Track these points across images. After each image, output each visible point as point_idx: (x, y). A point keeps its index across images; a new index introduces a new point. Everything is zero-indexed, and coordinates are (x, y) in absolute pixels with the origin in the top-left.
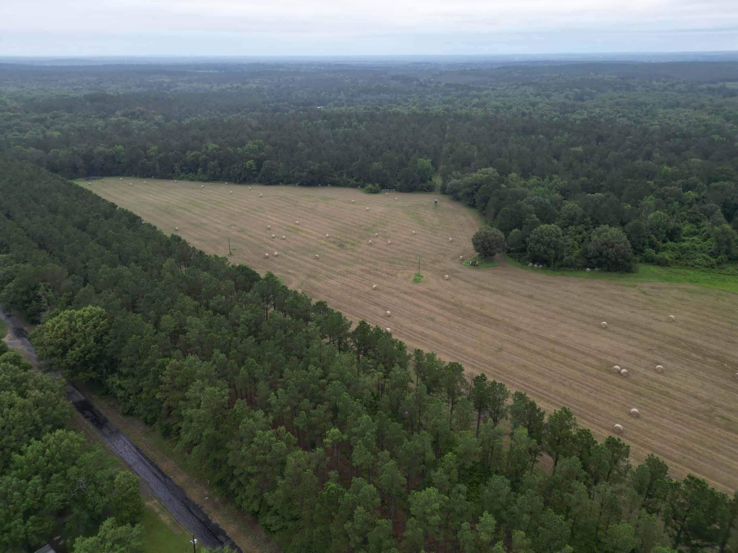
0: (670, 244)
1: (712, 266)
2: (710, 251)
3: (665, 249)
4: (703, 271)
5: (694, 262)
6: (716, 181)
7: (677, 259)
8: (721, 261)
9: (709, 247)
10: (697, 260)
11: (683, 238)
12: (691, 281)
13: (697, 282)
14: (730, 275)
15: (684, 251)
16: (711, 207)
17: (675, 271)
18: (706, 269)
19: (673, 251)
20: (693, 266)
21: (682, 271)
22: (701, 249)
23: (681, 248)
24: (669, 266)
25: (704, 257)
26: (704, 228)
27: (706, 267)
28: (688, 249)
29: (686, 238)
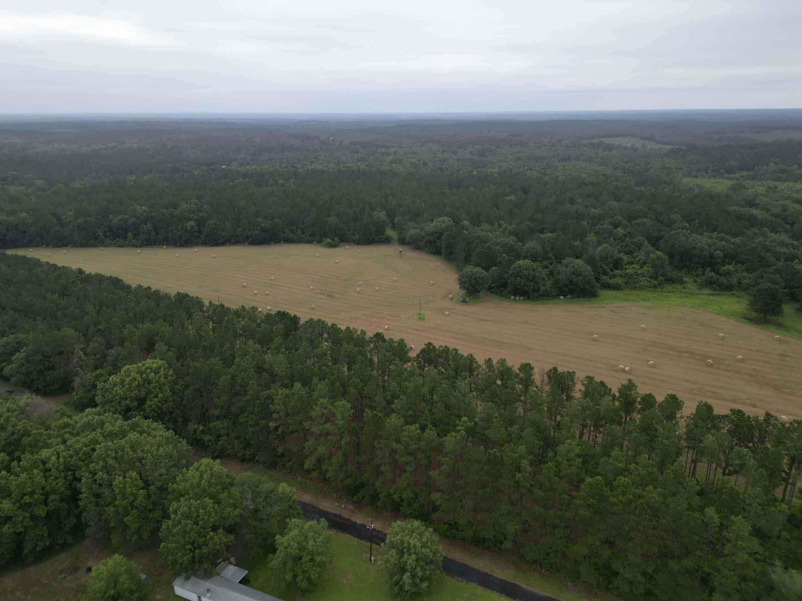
0: (617, 272)
1: (655, 287)
2: (649, 275)
3: (614, 276)
4: (650, 291)
5: (640, 284)
6: (636, 219)
7: (626, 283)
8: (661, 282)
9: (648, 272)
10: (642, 283)
11: (625, 267)
12: (644, 300)
13: (649, 299)
14: (670, 292)
15: (629, 276)
16: (640, 240)
17: (628, 292)
18: (651, 289)
19: (620, 277)
20: (640, 288)
21: (634, 292)
22: (642, 275)
23: (626, 274)
24: (622, 289)
25: (646, 280)
26: (639, 257)
27: (650, 287)
28: (632, 275)
29: (627, 267)
